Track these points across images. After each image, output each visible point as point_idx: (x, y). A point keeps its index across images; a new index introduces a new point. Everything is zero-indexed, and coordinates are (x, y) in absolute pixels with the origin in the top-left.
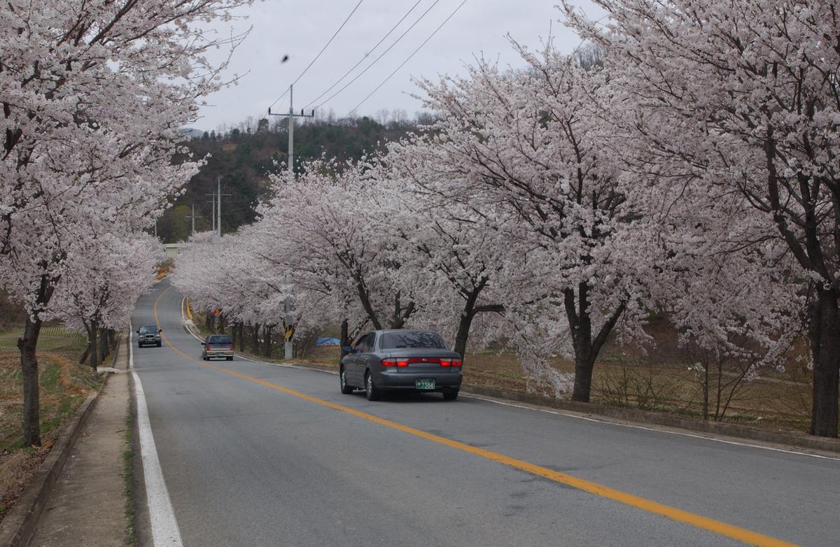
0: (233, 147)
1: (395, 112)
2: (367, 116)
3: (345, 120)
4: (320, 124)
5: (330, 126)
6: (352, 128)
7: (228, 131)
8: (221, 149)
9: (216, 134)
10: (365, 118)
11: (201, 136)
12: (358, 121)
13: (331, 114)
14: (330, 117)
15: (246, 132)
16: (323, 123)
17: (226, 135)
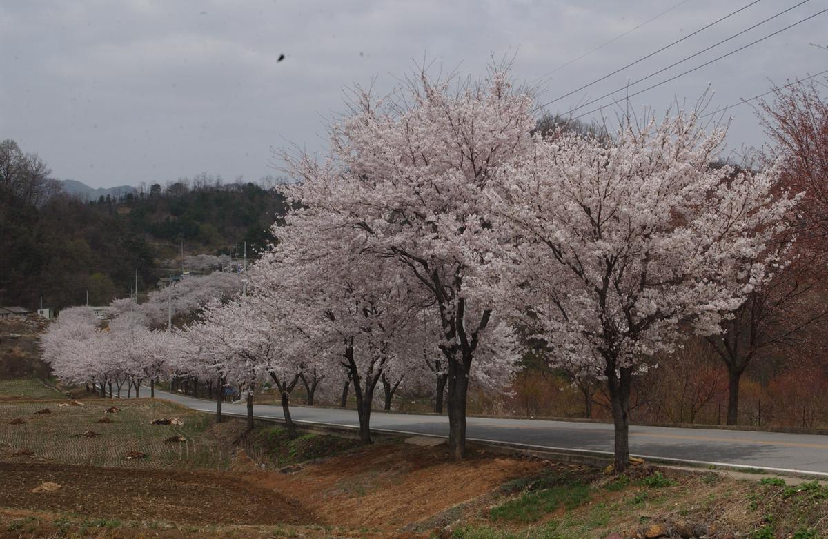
0: (128, 211)
1: (277, 179)
2: (252, 182)
3: (231, 185)
4: (208, 189)
5: (218, 191)
6: (239, 193)
7: (123, 195)
8: (116, 213)
9: (112, 198)
10: (250, 184)
11: (98, 199)
12: (244, 187)
13: (218, 179)
14: (218, 183)
15: (139, 196)
16: (212, 189)
17: (121, 199)
